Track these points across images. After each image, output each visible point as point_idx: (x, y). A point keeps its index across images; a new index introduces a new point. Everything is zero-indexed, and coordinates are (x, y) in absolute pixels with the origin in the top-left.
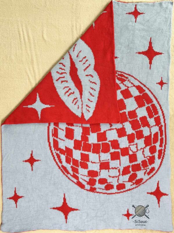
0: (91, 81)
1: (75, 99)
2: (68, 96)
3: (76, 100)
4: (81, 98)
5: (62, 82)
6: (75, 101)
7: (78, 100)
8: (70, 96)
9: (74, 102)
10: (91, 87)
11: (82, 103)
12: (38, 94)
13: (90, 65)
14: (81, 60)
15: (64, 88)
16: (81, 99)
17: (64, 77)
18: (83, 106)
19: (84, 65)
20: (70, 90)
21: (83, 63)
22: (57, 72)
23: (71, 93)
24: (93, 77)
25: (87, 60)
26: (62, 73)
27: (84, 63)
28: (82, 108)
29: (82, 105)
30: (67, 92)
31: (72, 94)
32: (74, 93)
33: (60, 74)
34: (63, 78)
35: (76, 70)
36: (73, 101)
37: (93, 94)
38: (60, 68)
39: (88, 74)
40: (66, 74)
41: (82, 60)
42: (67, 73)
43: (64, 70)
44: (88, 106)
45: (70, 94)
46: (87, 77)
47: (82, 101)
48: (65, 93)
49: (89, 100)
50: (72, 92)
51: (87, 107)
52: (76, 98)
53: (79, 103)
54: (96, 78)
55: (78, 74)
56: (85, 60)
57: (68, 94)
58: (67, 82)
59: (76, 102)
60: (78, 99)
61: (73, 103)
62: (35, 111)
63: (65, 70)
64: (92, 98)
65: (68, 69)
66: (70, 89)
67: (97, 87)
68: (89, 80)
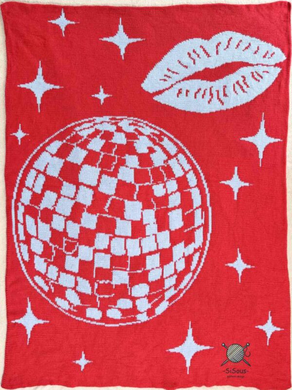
0: (226, 47)
1: (253, 76)
2: (248, 86)
3: (255, 74)
4: (252, 65)
5: (225, 95)
6: (256, 76)
7: (256, 72)
8: (248, 84)
9: (258, 78)
10: (236, 48)
11: (261, 66)
12: (243, 139)
13: (201, 47)
14: (193, 61)
15: (236, 92)
16: (254, 65)
17: (218, 92)
18: (264, 63)
19: (200, 56)
20: (240, 83)
21: (198, 58)
22: (209, 102)
23: (243, 81)
24: (220, 43)
25: (194, 51)
26: (211, 94)
27: (198, 56)
28: (267, 66)
29: (263, 65)
30: (241, 87)
31: (245, 80)
32: (243, 77)
33: (212, 97)
34: (220, 93)
35: (206, 70)
36: (256, 79)
37: (247, 45)
38: (203, 97)
39: (216, 51)
40: (212, 87)
41: (192, 59)
42: (210, 86)
43: (206, 91)
44: (266, 54)
45: (245, 83)
46: (219, 53)
47: (257, 65)
48: (244, 91)
49: (255, 53)
50: (242, 79)
51: (267, 57)
52: (251, 75)
53: (260, 69)
54: (223, 37)
55: (214, 67)
56: (193, 55)
57: (245, 87)
58: (225, 87)
59: (258, 75)
60: (254, 71)
61: (259, 81)
62: (269, 148)
63: (206, 89)
64: (254, 47)
65: (205, 84)
66: (238, 83)
67: (237, 36)
68: (225, 49)
